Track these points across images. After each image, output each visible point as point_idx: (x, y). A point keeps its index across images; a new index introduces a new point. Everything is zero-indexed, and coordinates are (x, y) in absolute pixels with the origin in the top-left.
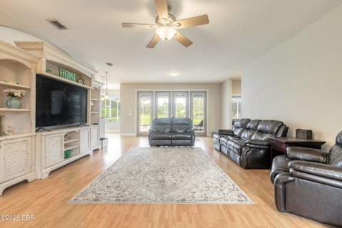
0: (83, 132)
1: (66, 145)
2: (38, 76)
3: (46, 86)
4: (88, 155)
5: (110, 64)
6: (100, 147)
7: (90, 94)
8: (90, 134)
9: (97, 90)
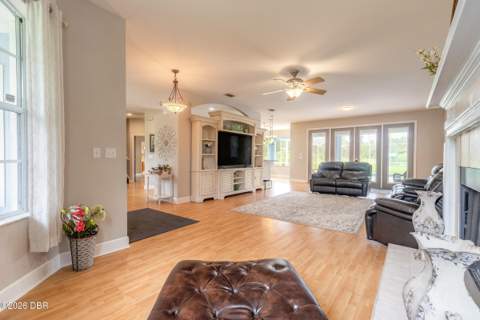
0: (247, 172)
1: (235, 181)
2: (220, 133)
3: (224, 138)
4: (250, 192)
5: (272, 110)
6: (263, 187)
7: (254, 139)
8: (253, 174)
9: (260, 136)
